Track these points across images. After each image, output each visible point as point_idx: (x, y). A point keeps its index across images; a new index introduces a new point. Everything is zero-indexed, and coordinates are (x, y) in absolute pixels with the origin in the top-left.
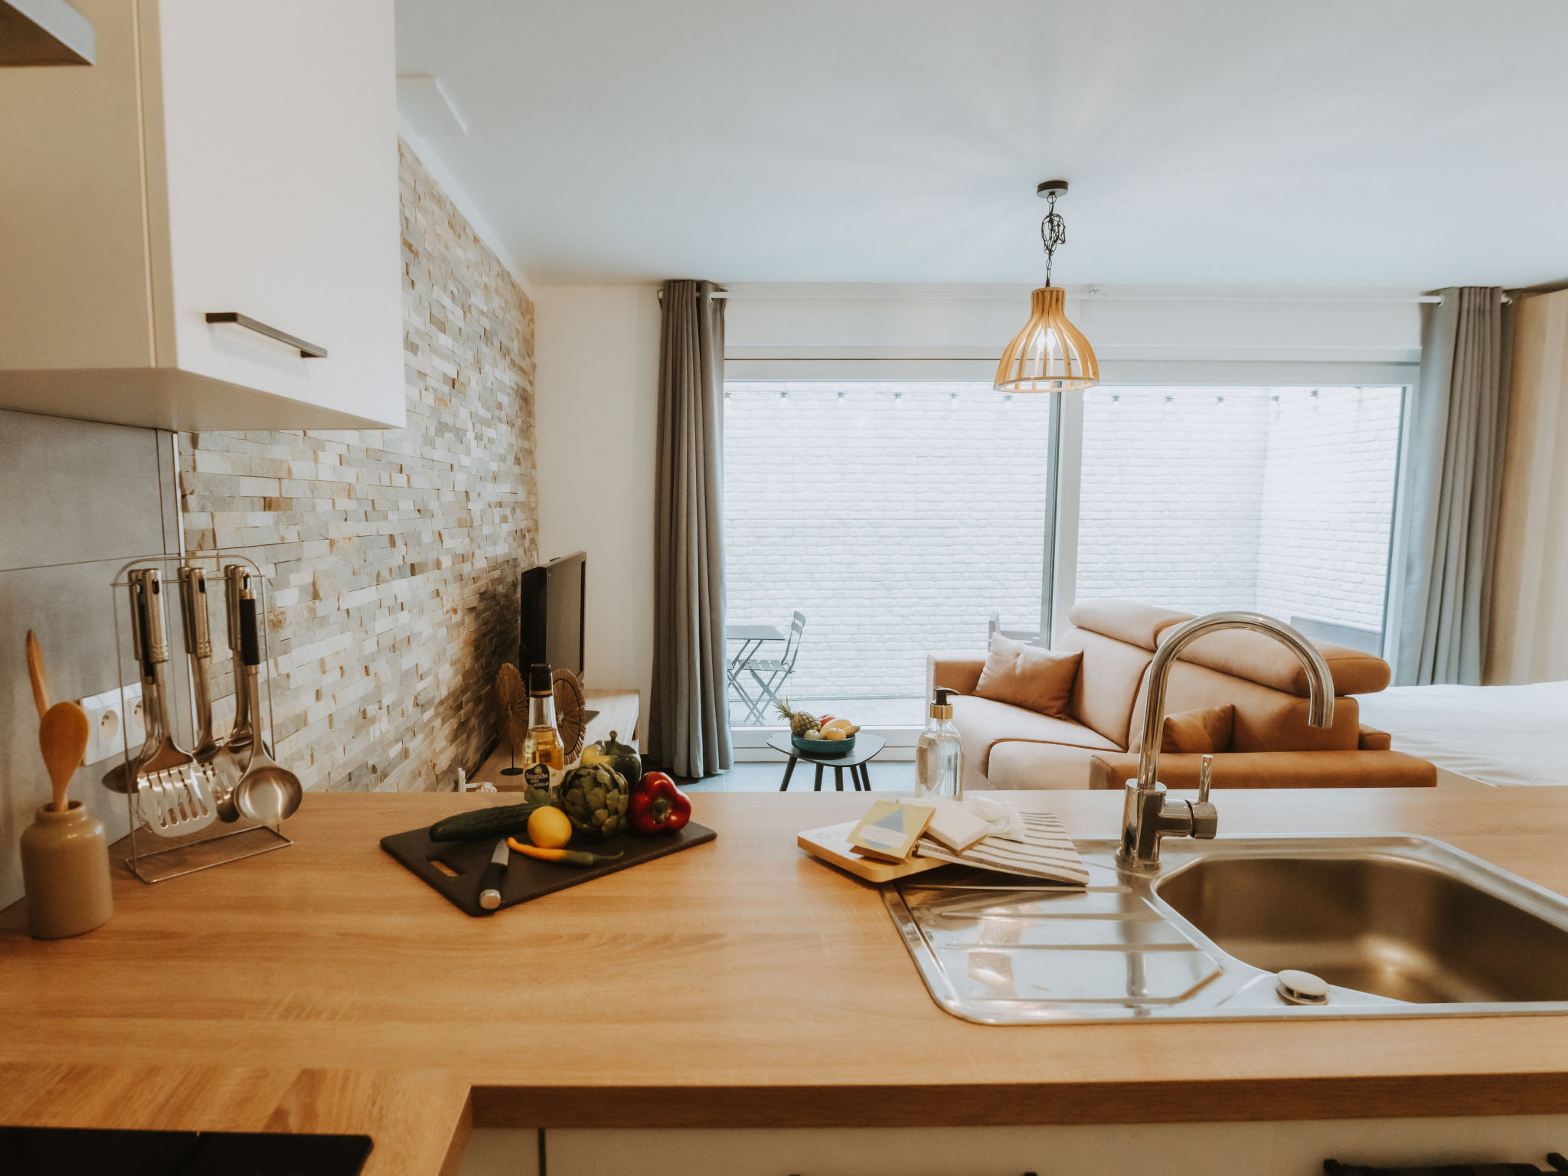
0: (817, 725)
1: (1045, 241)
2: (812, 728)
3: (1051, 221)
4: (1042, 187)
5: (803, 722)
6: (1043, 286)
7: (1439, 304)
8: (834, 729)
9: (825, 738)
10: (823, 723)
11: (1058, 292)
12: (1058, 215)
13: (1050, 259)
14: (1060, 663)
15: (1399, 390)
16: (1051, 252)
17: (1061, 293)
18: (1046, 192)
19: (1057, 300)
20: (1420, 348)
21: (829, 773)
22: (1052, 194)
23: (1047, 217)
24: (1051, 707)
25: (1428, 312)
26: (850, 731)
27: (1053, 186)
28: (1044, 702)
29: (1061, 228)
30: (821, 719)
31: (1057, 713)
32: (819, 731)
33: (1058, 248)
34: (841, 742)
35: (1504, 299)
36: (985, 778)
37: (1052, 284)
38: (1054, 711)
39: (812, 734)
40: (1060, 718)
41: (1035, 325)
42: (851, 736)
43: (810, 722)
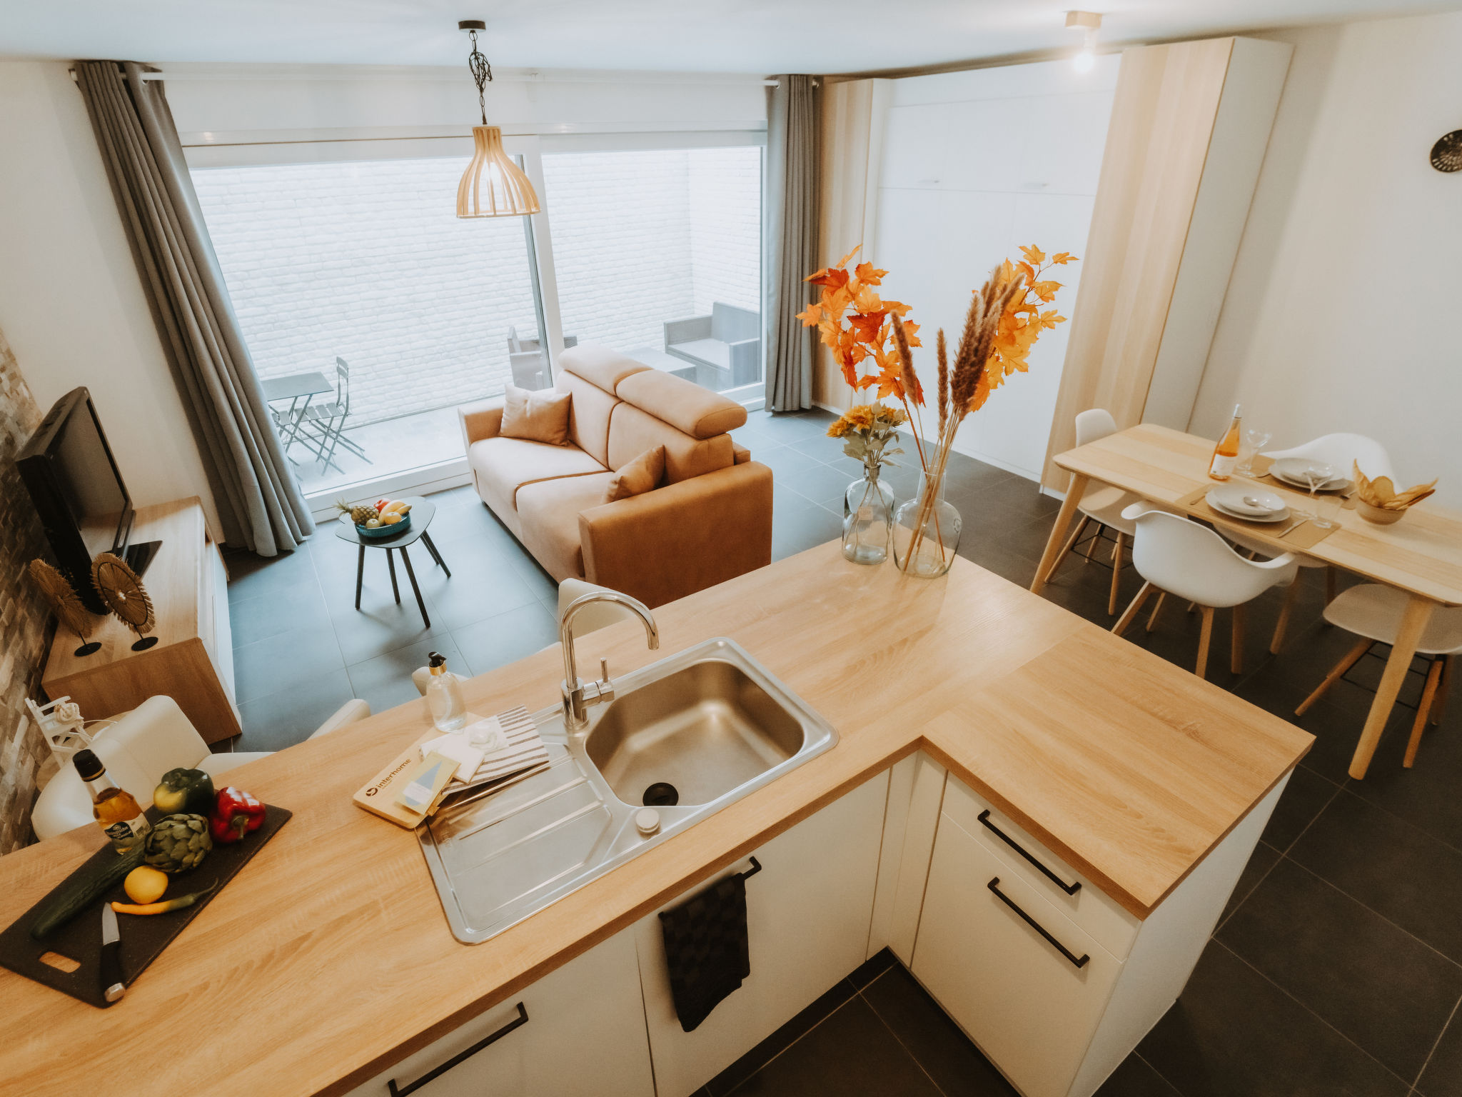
0: (374, 513)
1: (475, 75)
2: (371, 517)
3: (477, 58)
4: (465, 25)
5: (361, 515)
6: (480, 123)
7: (777, 86)
8: (390, 514)
9: (384, 524)
10: (380, 509)
11: (493, 130)
12: (482, 55)
13: (482, 96)
14: (555, 406)
15: (758, 149)
16: (482, 90)
17: (496, 131)
18: (468, 30)
19: (495, 138)
20: (766, 120)
21: (397, 554)
22: (473, 32)
23: (472, 54)
24: (557, 439)
25: (770, 91)
26: (403, 512)
27: (472, 25)
28: (550, 436)
29: (486, 66)
30: (377, 505)
31: (561, 443)
32: (377, 518)
33: (487, 84)
34: (399, 524)
35: (814, 83)
36: (515, 511)
37: (490, 123)
38: (557, 442)
39: (373, 523)
40: (563, 446)
41: (480, 163)
42: (406, 514)
43: (368, 513)
